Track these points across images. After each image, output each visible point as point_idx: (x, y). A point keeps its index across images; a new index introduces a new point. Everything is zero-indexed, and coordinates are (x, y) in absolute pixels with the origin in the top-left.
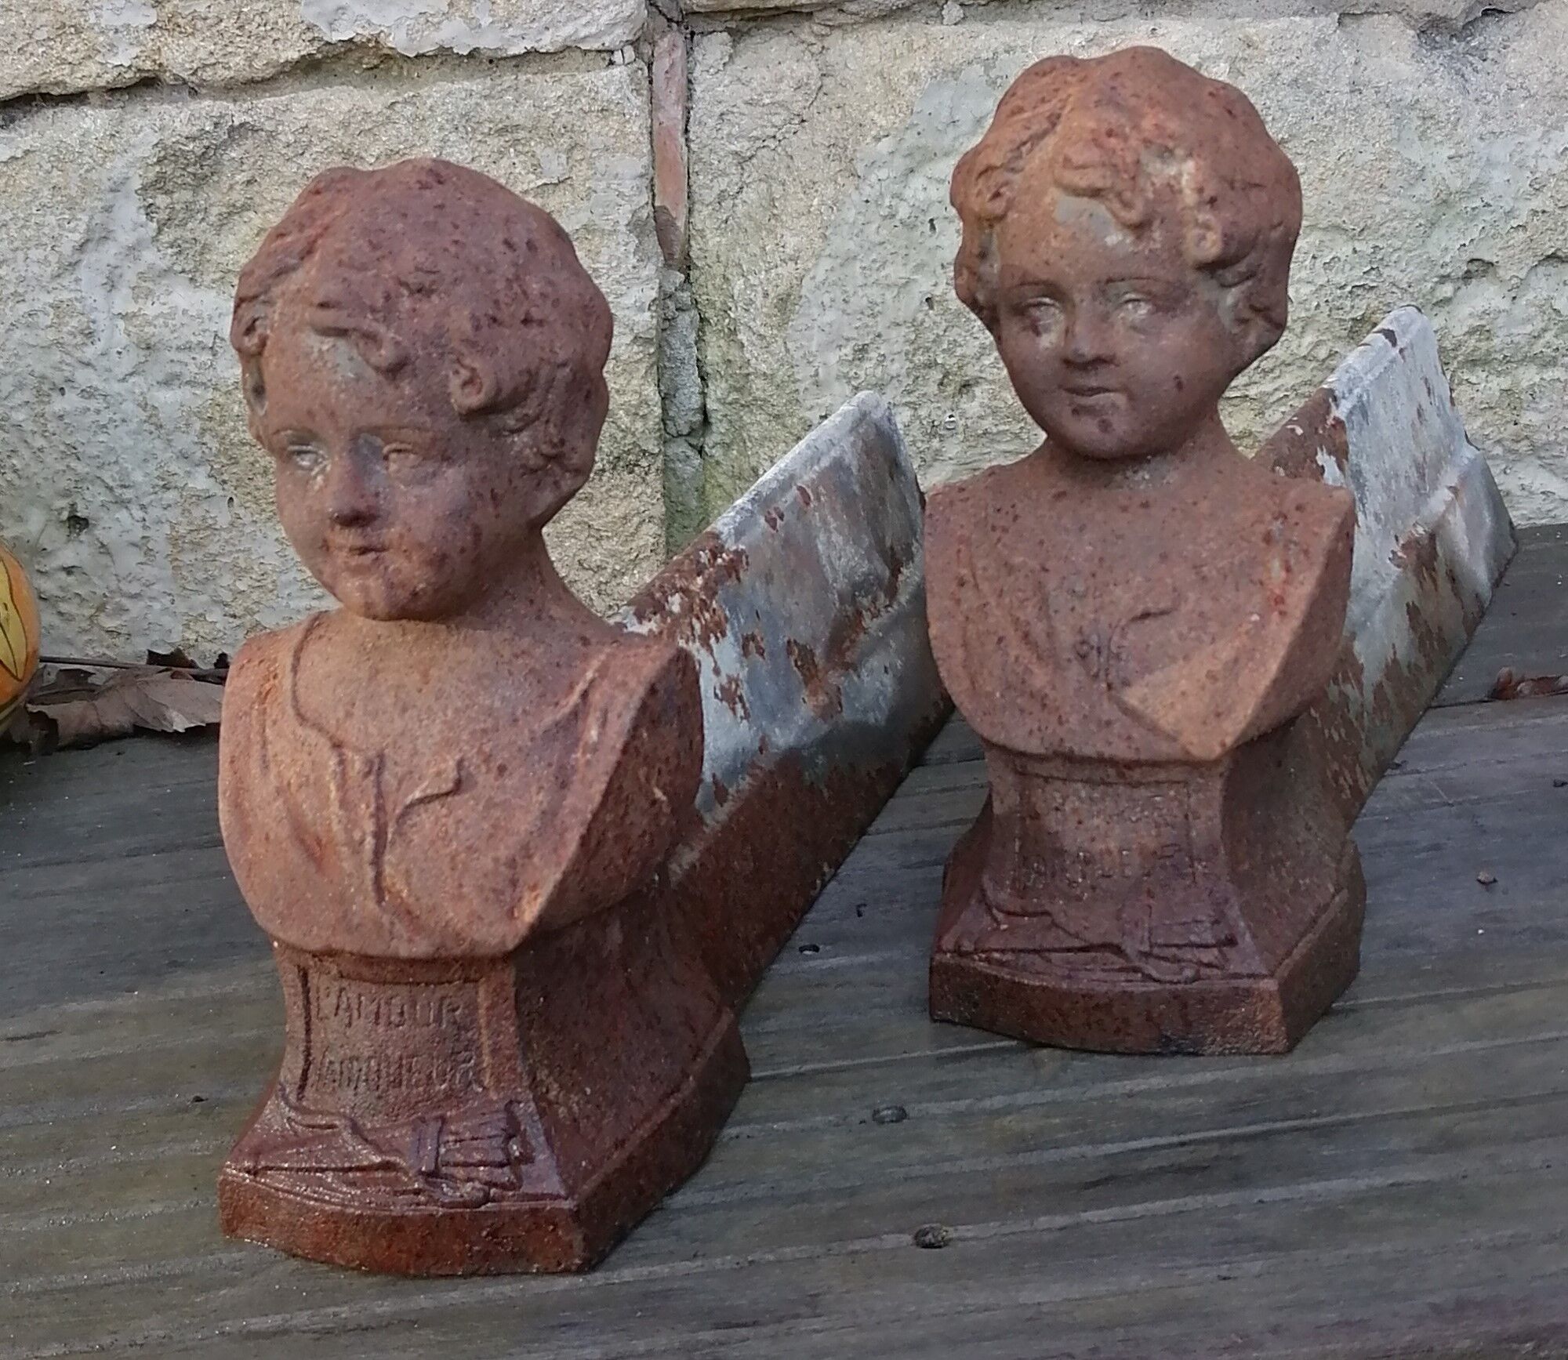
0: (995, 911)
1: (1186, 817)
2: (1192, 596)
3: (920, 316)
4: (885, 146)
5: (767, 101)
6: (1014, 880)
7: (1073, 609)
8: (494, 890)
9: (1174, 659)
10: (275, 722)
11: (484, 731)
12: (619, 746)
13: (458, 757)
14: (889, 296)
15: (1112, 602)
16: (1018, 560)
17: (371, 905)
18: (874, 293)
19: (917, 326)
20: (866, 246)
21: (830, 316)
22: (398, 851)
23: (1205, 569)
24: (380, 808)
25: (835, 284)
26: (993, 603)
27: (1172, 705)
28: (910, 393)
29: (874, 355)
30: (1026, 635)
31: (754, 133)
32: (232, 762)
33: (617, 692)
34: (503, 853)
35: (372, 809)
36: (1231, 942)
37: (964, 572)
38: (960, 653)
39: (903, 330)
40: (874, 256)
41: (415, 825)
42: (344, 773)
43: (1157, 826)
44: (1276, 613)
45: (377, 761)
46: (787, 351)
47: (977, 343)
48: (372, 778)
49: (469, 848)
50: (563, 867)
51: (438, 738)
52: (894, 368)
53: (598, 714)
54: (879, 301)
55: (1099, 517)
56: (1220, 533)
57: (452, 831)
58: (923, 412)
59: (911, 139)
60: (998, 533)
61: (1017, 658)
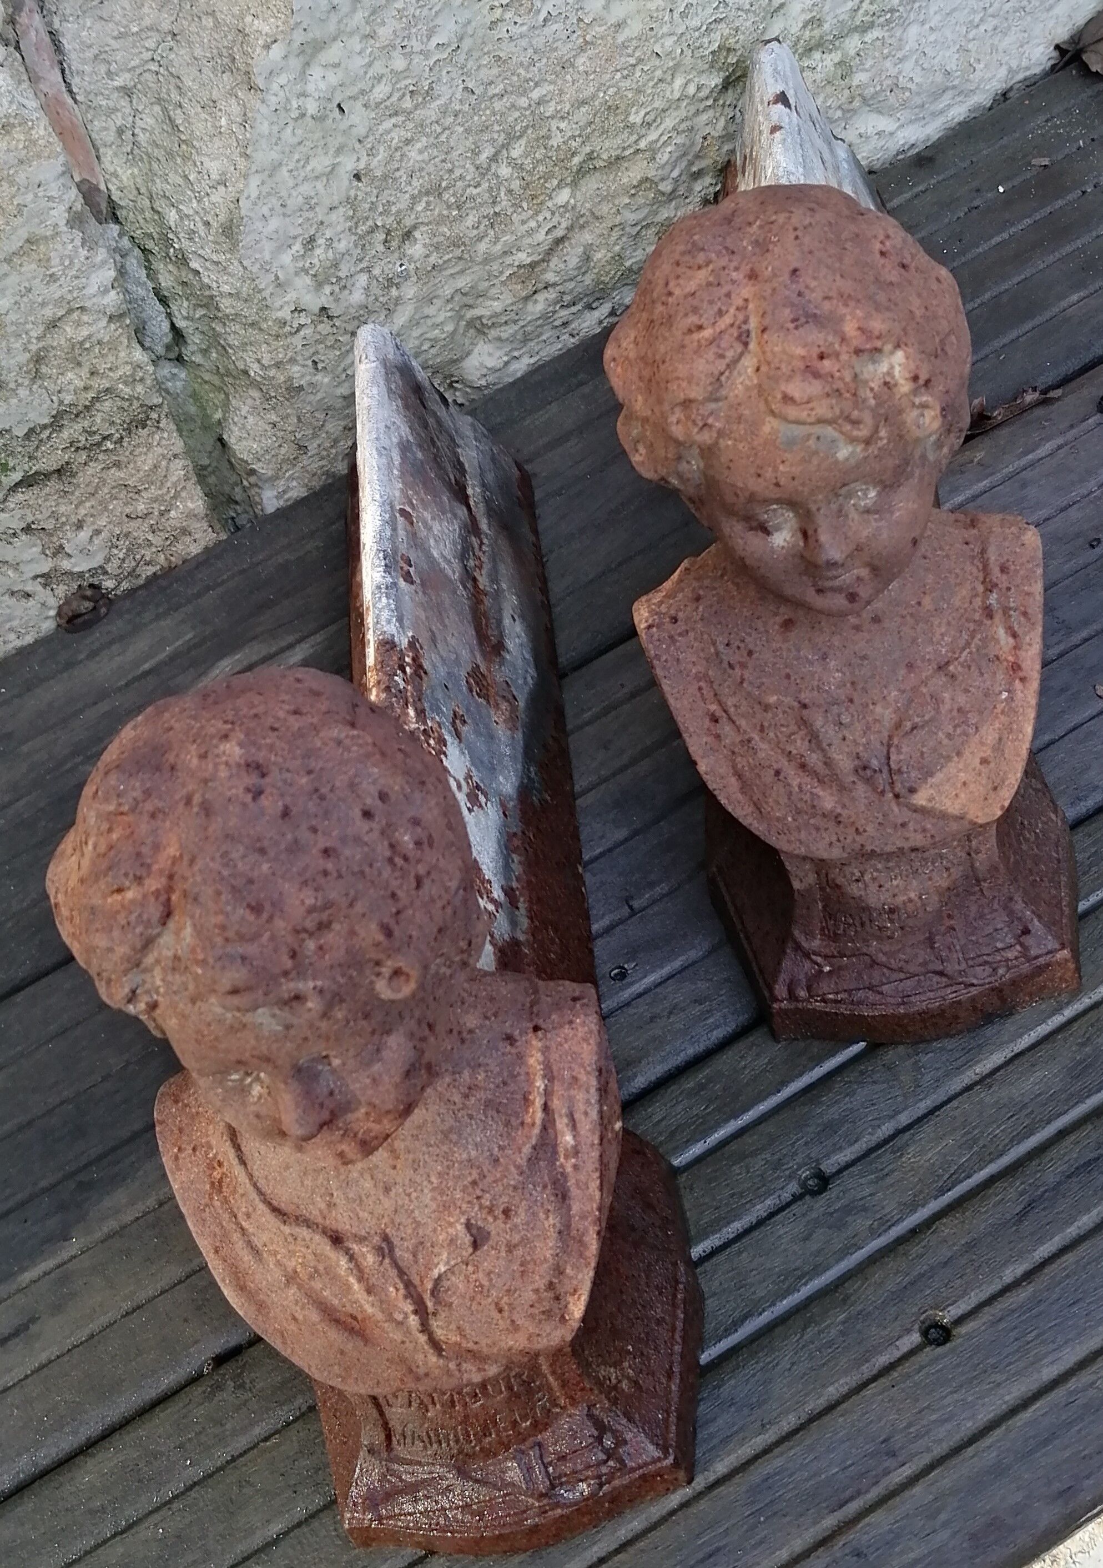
0: (814, 957)
1: (969, 854)
2: (946, 695)
3: (352, 193)
4: (277, 52)
5: (135, 29)
6: (822, 929)
7: (844, 739)
8: (543, 1312)
9: (949, 758)
10: (248, 1216)
11: (474, 1183)
12: (596, 1141)
13: (463, 1220)
14: (320, 185)
15: (876, 721)
16: (772, 699)
17: (433, 1359)
18: (306, 189)
19: (351, 202)
20: (287, 149)
21: (274, 223)
22: (443, 1315)
23: (951, 668)
24: (408, 1285)
25: (269, 194)
26: (757, 738)
27: (956, 795)
28: (361, 260)
29: (321, 241)
30: (803, 766)
31: (133, 63)
32: (217, 1252)
33: (572, 1092)
34: (541, 1283)
35: (402, 1292)
36: (1026, 932)
37: (714, 707)
38: (733, 780)
39: (341, 210)
40: (296, 157)
41: (448, 1289)
42: (358, 1266)
43: (947, 869)
44: (1017, 681)
45: (384, 1245)
46: (245, 268)
47: (407, 196)
48: (387, 1261)
49: (508, 1291)
50: (593, 1264)
51: (434, 1206)
52: (342, 246)
53: (565, 1120)
54: (313, 194)
55: (836, 641)
56: (949, 624)
57: (486, 1283)
58: (376, 271)
59: (299, 37)
60: (738, 672)
61: (800, 787)
